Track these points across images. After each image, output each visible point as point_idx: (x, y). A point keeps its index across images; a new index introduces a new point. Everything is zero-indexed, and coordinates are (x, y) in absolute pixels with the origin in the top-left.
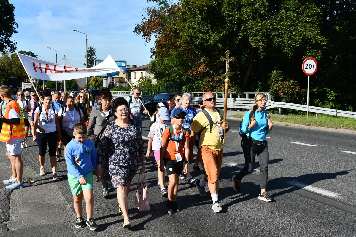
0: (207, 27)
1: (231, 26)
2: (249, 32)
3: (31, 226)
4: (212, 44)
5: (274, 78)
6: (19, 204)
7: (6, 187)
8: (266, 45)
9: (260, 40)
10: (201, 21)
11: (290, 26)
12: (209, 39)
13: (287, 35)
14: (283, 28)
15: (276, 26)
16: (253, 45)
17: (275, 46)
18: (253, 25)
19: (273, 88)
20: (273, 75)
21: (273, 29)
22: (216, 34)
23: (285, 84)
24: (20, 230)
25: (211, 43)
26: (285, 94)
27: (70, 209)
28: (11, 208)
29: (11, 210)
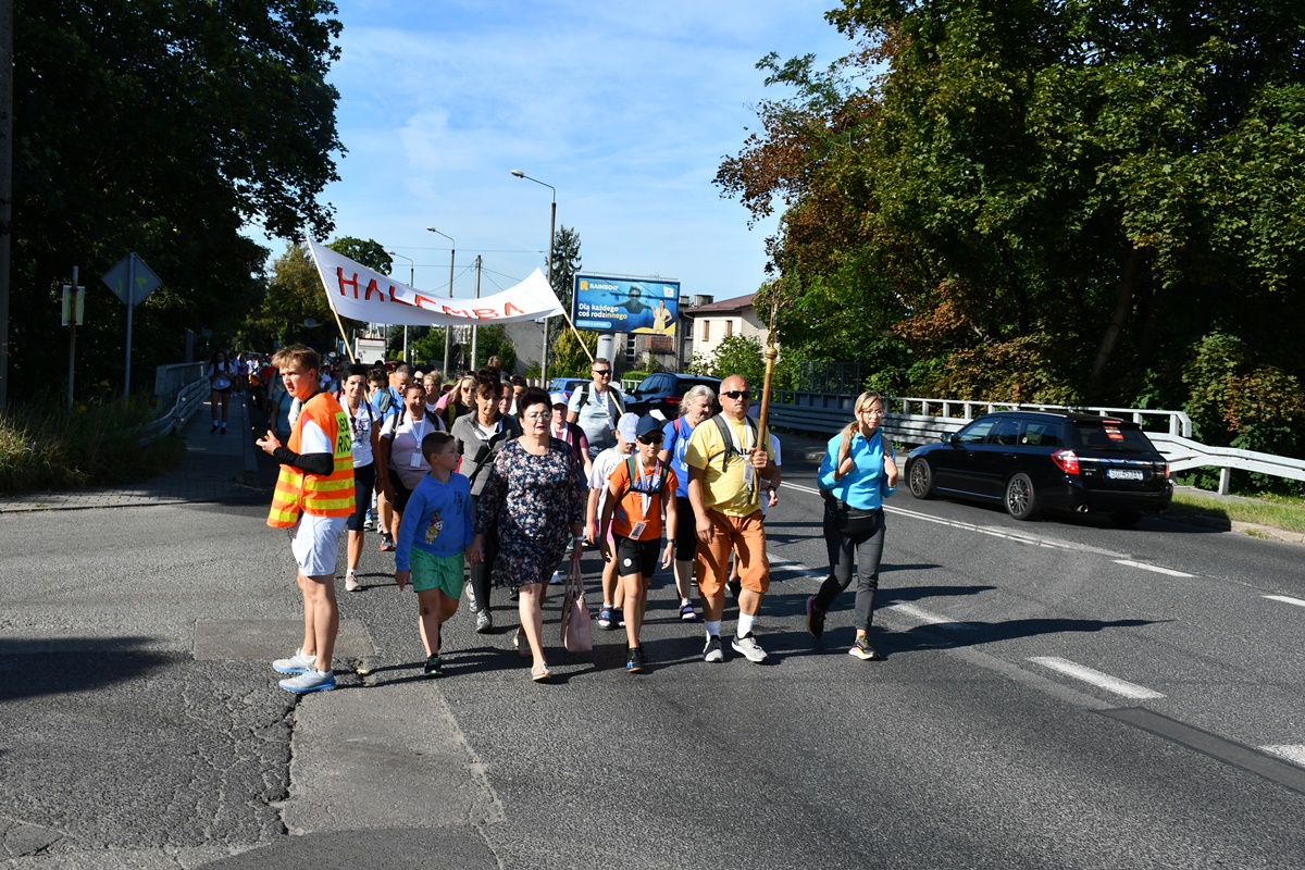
0: (973, 172)
1: (1057, 172)
2: (1122, 192)
3: (355, 827)
4: (986, 231)
5: (1208, 361)
6: (319, 744)
7: (284, 683)
8: (1185, 240)
9: (1163, 222)
10: (951, 151)
11: (1282, 175)
12: (978, 213)
13: (1268, 206)
14: (1252, 184)
15: (1225, 173)
16: (1136, 239)
17: (1217, 247)
18: (1138, 168)
19: (1202, 397)
20: (1203, 350)
21: (1215, 185)
22: (1002, 197)
23: (1247, 385)
24: (322, 836)
25: (983, 227)
26: (1245, 421)
27: (485, 779)
28: (294, 755)
29: (293, 762)
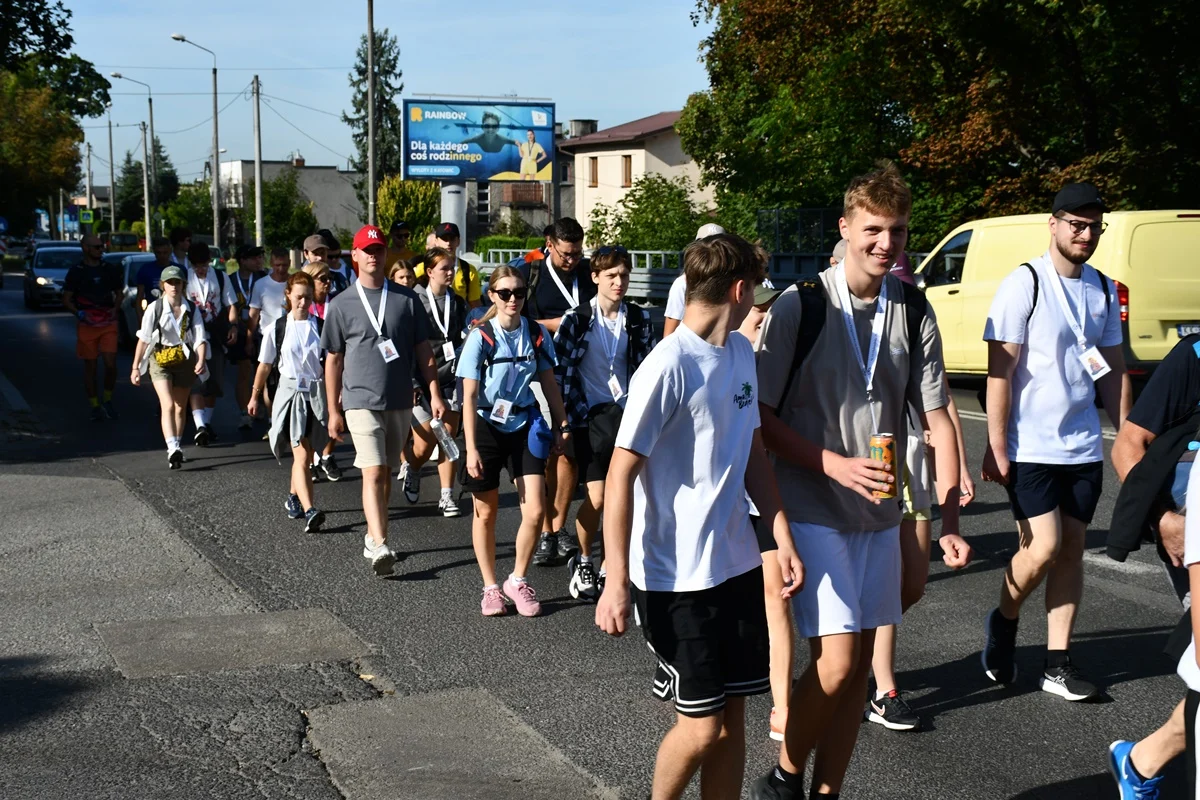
6: (372, 778)
28: (346, 794)
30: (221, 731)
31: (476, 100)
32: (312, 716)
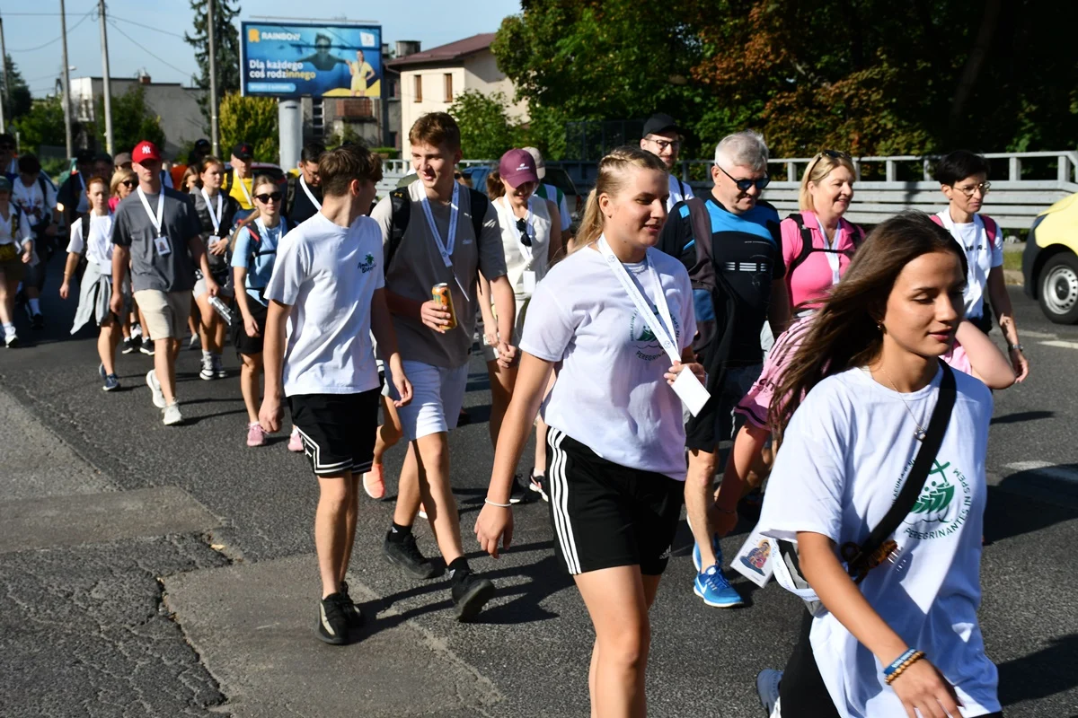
6: (223, 636)
27: (452, 655)
29: (204, 660)
30: (84, 599)
31: (308, 22)
32: (168, 583)
